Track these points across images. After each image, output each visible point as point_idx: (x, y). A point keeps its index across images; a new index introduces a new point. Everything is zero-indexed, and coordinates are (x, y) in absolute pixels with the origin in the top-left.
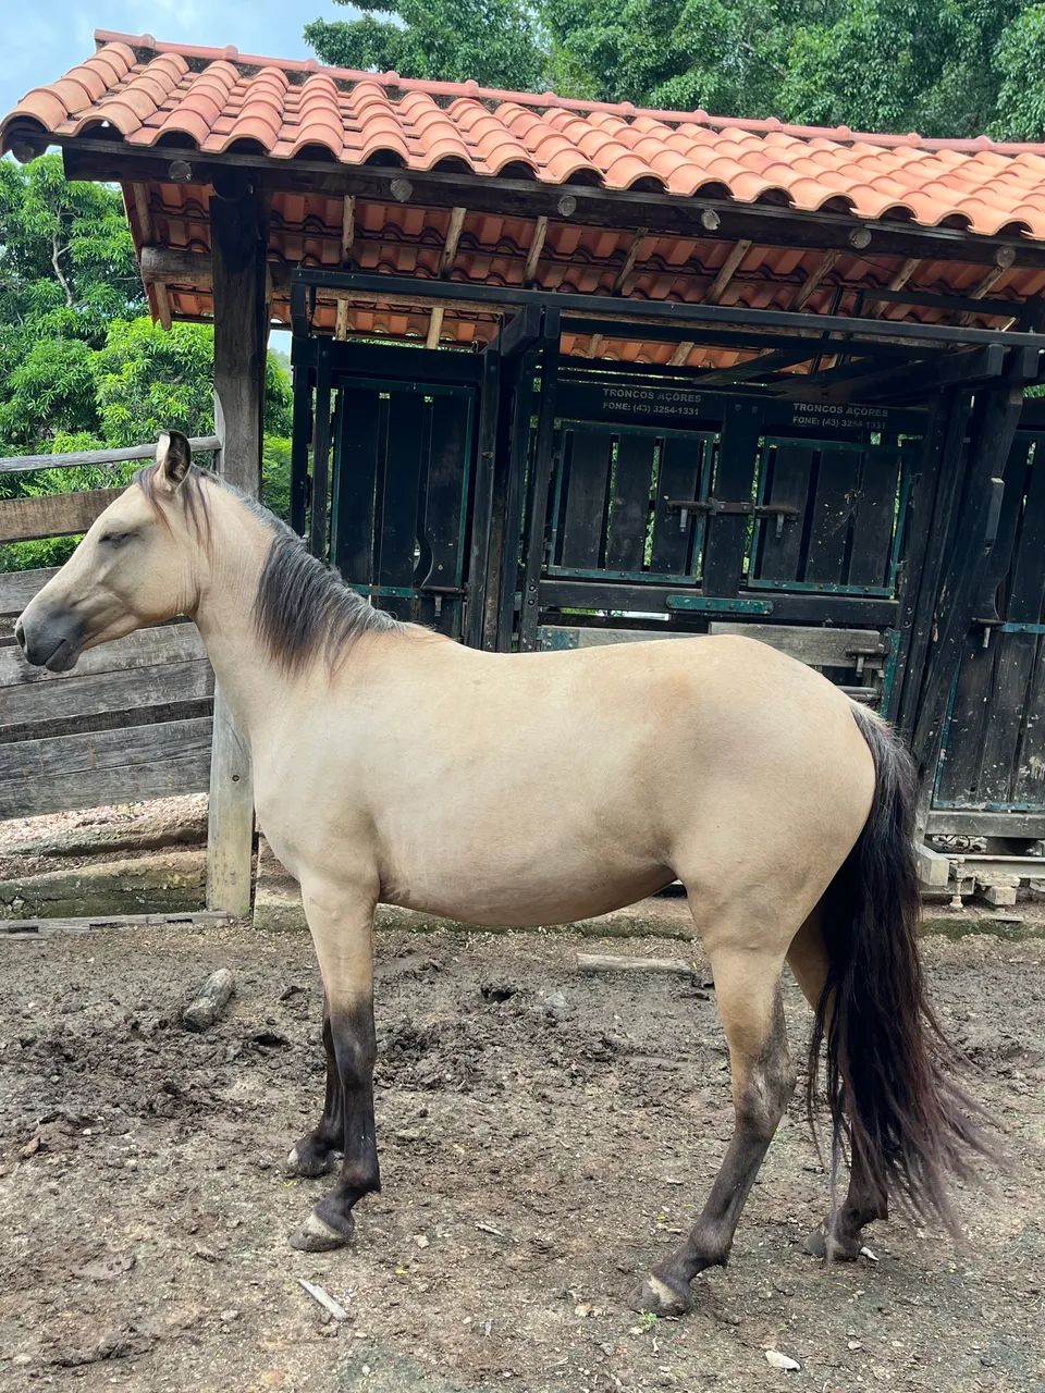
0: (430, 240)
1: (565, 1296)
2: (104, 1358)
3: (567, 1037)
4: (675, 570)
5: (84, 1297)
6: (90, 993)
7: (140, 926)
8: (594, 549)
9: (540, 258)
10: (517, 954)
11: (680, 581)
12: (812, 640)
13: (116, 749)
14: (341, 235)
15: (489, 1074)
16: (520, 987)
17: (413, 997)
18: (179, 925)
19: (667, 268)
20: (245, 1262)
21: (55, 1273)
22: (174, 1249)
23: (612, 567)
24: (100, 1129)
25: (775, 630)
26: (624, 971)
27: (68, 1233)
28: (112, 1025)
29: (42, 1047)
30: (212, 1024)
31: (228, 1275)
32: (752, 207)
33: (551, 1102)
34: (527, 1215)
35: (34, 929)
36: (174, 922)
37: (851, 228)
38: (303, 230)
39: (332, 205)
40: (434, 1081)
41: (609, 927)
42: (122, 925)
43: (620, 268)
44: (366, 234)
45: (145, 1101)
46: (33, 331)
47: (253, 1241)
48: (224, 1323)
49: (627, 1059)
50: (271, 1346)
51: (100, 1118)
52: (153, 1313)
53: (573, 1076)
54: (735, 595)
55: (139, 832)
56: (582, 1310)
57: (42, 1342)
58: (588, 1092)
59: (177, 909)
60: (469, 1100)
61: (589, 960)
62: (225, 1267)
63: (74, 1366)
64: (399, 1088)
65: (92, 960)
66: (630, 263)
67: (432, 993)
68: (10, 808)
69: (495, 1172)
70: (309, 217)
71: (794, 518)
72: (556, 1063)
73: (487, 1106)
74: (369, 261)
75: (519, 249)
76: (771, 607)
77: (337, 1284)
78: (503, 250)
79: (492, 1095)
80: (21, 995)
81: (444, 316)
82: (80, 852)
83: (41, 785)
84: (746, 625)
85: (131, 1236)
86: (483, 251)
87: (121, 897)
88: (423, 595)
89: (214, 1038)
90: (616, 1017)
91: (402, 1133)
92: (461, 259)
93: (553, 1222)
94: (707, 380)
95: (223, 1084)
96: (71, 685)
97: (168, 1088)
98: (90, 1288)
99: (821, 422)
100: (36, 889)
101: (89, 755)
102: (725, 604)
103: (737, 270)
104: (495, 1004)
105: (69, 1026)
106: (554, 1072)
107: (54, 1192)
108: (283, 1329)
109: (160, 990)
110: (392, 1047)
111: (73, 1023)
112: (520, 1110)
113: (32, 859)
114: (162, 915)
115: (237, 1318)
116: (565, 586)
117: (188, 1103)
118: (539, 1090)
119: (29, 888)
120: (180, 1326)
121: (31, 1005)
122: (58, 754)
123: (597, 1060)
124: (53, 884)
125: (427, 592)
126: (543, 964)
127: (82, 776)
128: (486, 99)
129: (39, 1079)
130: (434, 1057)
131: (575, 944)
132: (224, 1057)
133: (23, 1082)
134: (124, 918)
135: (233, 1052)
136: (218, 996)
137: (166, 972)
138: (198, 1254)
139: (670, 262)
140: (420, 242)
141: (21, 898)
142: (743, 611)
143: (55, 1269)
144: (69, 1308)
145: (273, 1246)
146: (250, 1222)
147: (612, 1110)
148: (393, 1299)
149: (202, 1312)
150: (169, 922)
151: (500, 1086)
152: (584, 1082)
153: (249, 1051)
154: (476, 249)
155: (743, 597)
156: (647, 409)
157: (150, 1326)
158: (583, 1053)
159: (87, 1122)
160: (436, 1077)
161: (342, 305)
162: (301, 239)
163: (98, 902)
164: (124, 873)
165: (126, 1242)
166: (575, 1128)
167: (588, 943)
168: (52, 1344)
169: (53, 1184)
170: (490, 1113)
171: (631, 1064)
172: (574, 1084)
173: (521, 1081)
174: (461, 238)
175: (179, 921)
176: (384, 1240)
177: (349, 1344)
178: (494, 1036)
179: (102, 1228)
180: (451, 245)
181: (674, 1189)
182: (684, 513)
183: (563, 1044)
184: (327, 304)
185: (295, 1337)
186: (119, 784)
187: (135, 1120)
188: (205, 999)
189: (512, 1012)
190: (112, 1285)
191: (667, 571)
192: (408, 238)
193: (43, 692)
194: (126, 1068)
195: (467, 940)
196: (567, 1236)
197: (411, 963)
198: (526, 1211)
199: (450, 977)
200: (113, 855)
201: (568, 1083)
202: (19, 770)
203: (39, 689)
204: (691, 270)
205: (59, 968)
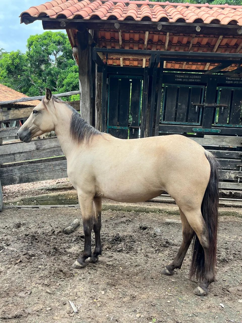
0: (141, 42)
1: (135, 311)
2: (14, 318)
3: (157, 240)
4: (195, 122)
5: (16, 301)
6: (46, 223)
7: (62, 208)
8: (173, 116)
9: (168, 45)
10: (151, 218)
11: (196, 124)
12: (231, 140)
13: (58, 166)
14: (119, 42)
15: (135, 248)
16: (149, 227)
17: (122, 228)
18: (72, 208)
19: (201, 46)
20: (58, 295)
21: (12, 294)
22: (42, 290)
23: (178, 121)
24: (36, 257)
25: (222, 137)
26: (177, 224)
27: (19, 284)
28: (48, 232)
29: (30, 236)
30: (72, 232)
31: (53, 298)
32: (210, 25)
33: (148, 257)
34: (132, 287)
35: (38, 208)
36: (70, 207)
37: (238, 29)
38: (110, 41)
39: (116, 34)
40: (120, 250)
41: (176, 212)
42: (58, 207)
43: (189, 46)
44: (125, 41)
45: (49, 251)
46: (68, 71)
47: (61, 289)
48: (47, 311)
49: (172, 247)
50: (56, 318)
51: (37, 255)
52: (31, 307)
53: (156, 251)
54: (211, 128)
55: (67, 185)
56: (138, 315)
57: (2, 312)
58: (159, 255)
59: (71, 204)
60: (128, 255)
61: (168, 220)
62: (52, 295)
63: (7, 319)
64: (111, 251)
65: (49, 215)
66: (191, 45)
67: (128, 227)
68: (34, 179)
69: (128, 275)
70: (111, 38)
71: (226, 108)
72: (153, 247)
73: (132, 257)
74: (127, 48)
75: (163, 43)
76: (220, 131)
77: (78, 302)
78: (159, 43)
79: (134, 254)
80: (30, 223)
81: (146, 61)
82: (54, 190)
83: (41, 174)
84: (214, 136)
85: (33, 286)
86: (154, 44)
87: (59, 201)
88: (130, 129)
89: (70, 236)
90: (173, 235)
91: (108, 263)
92: (149, 46)
93: (139, 290)
94: (207, 73)
95: (69, 248)
96: (47, 151)
97: (55, 248)
98: (18, 299)
99: (234, 82)
100: (39, 198)
101: (52, 167)
102: (208, 130)
103: (219, 45)
104: (142, 231)
105: (38, 232)
106: (152, 249)
107: (19, 273)
108: (61, 314)
109: (62, 224)
110: (113, 240)
111: (40, 231)
112: (140, 259)
113: (43, 191)
114: (68, 205)
115: (50, 310)
116: (166, 126)
117: (59, 252)
118: (147, 254)
119: (38, 198)
120: (36, 310)
121: (32, 226)
122: (45, 167)
123: (164, 247)
124: (43, 197)
125: (131, 128)
126: (157, 221)
127: (50, 172)
128: (151, 4)
129: (27, 244)
130: (123, 243)
131: (167, 216)
132: (71, 241)
133: (23, 245)
134: (59, 206)
135: (73, 240)
136: (74, 226)
137: (66, 219)
138: (47, 292)
139: (202, 44)
140: (139, 43)
141: (36, 200)
142: (213, 132)
143: (12, 293)
144: (12, 303)
145: (66, 291)
146: (62, 284)
147: (164, 260)
148: (90, 308)
149: (43, 307)
150: (69, 207)
151: (137, 252)
152: (159, 252)
153: (78, 240)
154: (152, 44)
155: (213, 128)
156: (187, 80)
157: (29, 310)
158: (161, 245)
159: (33, 255)
160: (121, 249)
161: (121, 59)
162: (110, 43)
163: (53, 202)
164: (59, 195)
165: (31, 287)
166: (152, 264)
167: (170, 216)
168: (4, 313)
169: (20, 271)
170: (132, 259)
171: (172, 248)
172: (156, 253)
173: (143, 251)
174: (148, 41)
175: (71, 207)
176: (94, 292)
177: (75, 320)
178: (139, 239)
179: (27, 283)
180: (146, 43)
181: (174, 283)
182: (197, 107)
183: (156, 242)
184: (118, 59)
185: (63, 316)
186: (58, 174)
187: (45, 256)
188: (70, 226)
189: (146, 233)
190: (23, 298)
191: (192, 122)
192: (135, 42)
193: (41, 152)
194: (48, 243)
195: (139, 214)
196: (141, 294)
197: (124, 219)
198: (132, 286)
199: (133, 223)
200: (61, 190)
201: (155, 252)
202: (36, 170)
203: (40, 151)
204: (207, 46)
205: (41, 217)
